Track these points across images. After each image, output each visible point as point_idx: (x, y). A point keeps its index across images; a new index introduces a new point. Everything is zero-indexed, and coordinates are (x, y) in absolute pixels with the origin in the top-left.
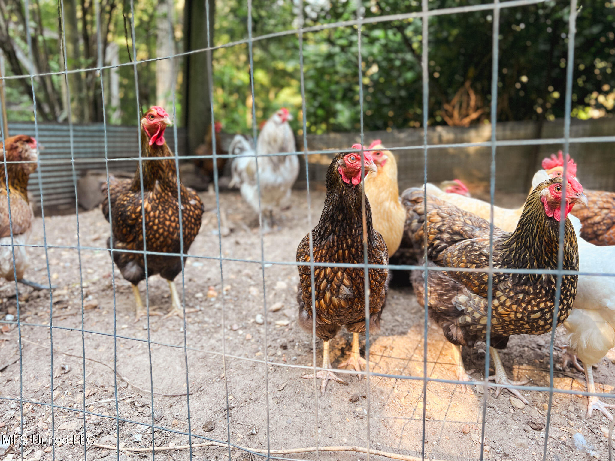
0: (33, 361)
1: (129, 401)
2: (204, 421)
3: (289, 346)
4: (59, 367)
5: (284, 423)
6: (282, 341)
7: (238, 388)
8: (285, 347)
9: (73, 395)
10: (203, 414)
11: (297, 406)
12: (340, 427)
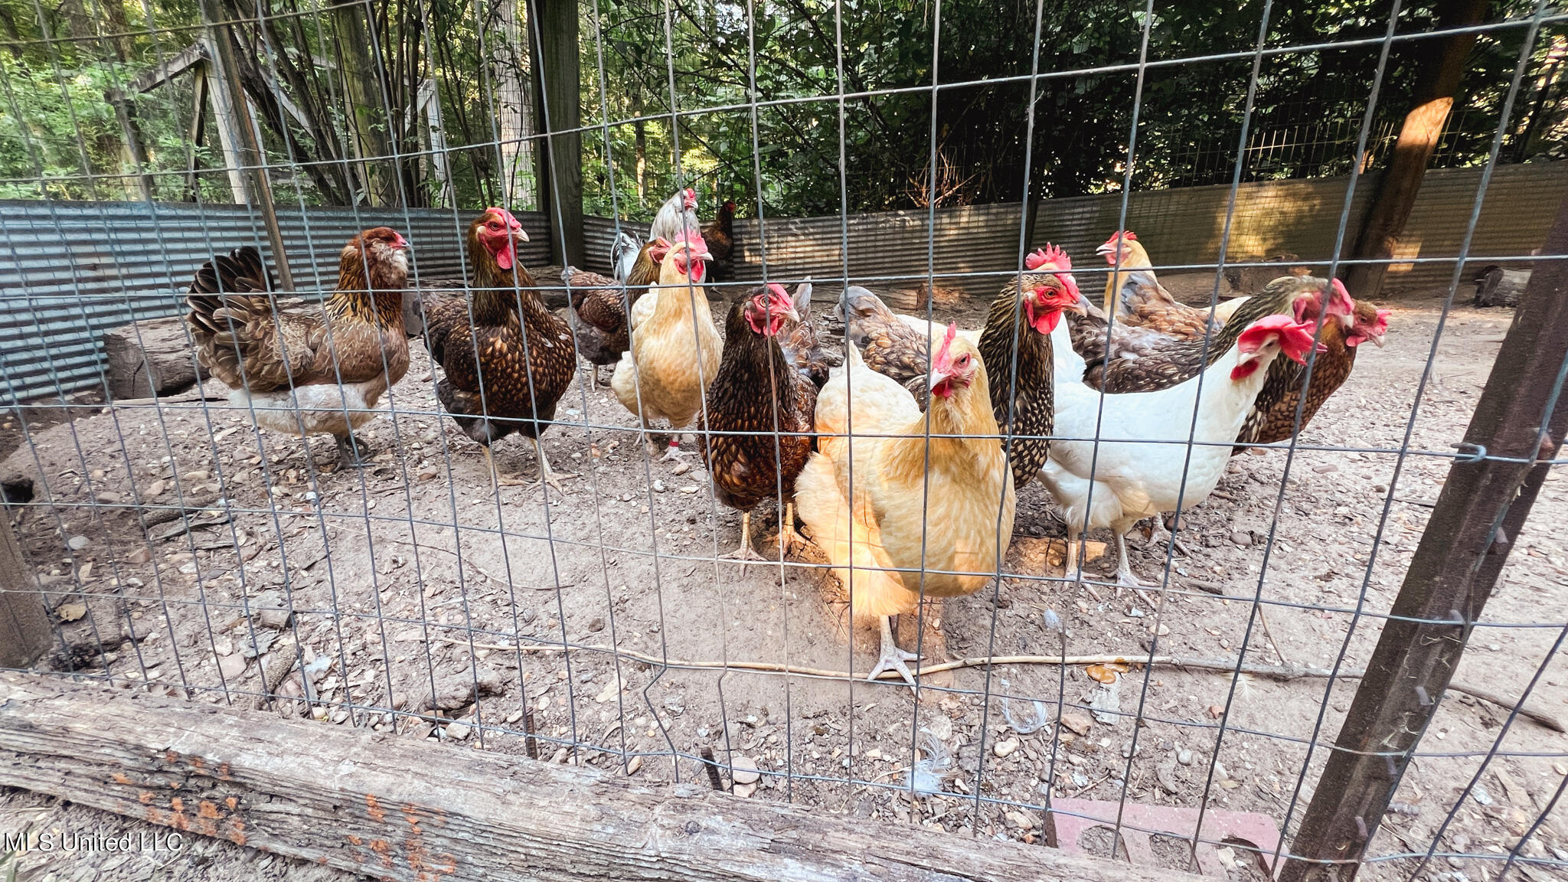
0: (352, 554)
1: (489, 598)
2: (590, 619)
3: (698, 519)
4: (389, 561)
5: (693, 616)
6: (689, 512)
7: (632, 575)
8: (693, 521)
9: (412, 595)
10: (588, 610)
11: (709, 593)
12: (762, 616)
